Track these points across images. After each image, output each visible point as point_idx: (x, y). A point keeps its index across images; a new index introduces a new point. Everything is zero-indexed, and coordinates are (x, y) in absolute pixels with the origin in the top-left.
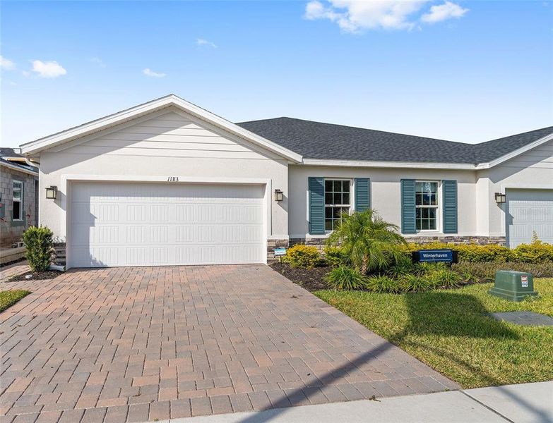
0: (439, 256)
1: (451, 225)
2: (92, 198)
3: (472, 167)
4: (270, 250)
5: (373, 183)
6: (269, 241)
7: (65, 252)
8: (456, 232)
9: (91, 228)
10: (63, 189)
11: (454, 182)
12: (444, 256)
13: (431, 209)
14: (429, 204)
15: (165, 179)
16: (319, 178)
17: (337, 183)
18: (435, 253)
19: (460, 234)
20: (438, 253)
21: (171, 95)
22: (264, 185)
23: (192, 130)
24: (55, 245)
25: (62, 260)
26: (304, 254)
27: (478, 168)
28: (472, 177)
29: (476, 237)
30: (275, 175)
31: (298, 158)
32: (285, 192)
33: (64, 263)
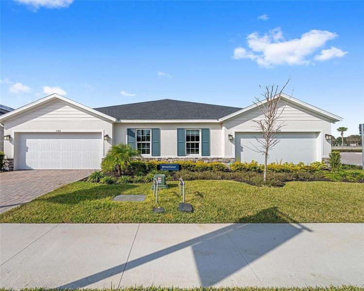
0: (171, 167)
1: (206, 152)
2: (27, 139)
5: (161, 131)
7: (13, 163)
8: (209, 155)
9: (27, 153)
10: (13, 136)
11: (208, 129)
12: (174, 167)
14: (195, 141)
15: (54, 131)
16: (133, 129)
17: (143, 131)
18: (169, 166)
19: (212, 156)
20: (171, 166)
21: (54, 94)
22: (101, 133)
24: (8, 159)
25: (12, 166)
28: (219, 126)
29: (221, 158)
30: (107, 128)
31: (114, 120)
32: (111, 136)
33: (13, 167)
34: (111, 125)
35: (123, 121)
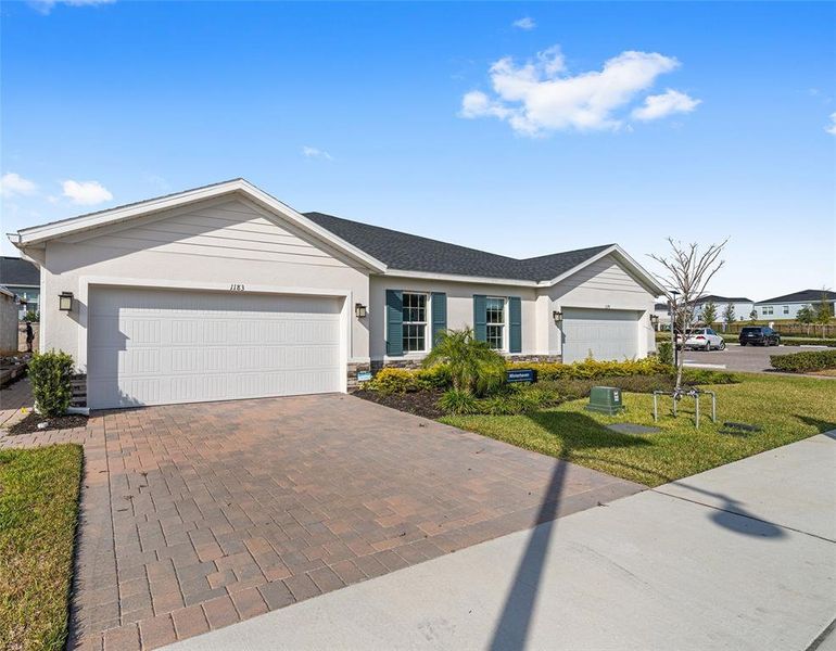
0: (523, 376)
1: (516, 345)
2: (121, 310)
3: (534, 284)
4: (350, 376)
5: (448, 299)
6: (349, 365)
7: (85, 388)
8: (520, 351)
9: (121, 353)
10: (82, 297)
11: (519, 299)
12: (526, 375)
13: (499, 327)
14: (496, 322)
15: (226, 287)
16: (398, 291)
17: (414, 298)
18: (518, 373)
19: (524, 353)
20: (522, 373)
21: (239, 179)
23: (260, 225)
25: (81, 399)
26: (397, 378)
27: (539, 286)
28: (532, 295)
30: (356, 288)
31: (382, 267)
34: (366, 280)
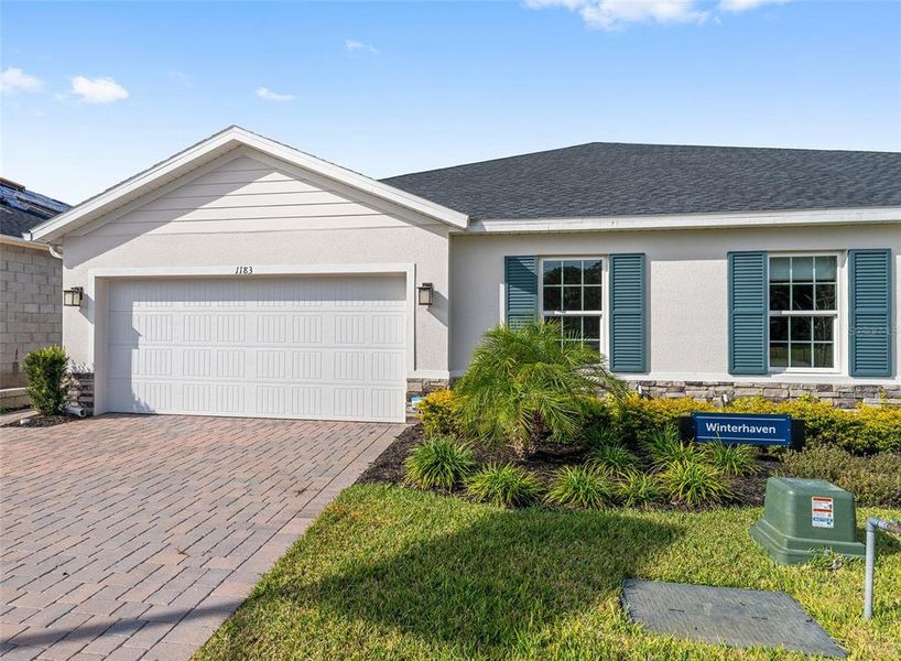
0: (754, 430)
5: (653, 263)
6: (409, 381)
7: (92, 388)
8: (889, 374)
10: (90, 292)
11: (886, 253)
12: (765, 430)
14: (812, 309)
15: (230, 271)
18: (738, 423)
21: (231, 127)
22: (403, 276)
23: (274, 182)
24: (78, 376)
25: (89, 400)
26: (440, 408)
31: (460, 220)
32: (443, 288)
33: (91, 405)
34: (443, 243)
35: (491, 226)
